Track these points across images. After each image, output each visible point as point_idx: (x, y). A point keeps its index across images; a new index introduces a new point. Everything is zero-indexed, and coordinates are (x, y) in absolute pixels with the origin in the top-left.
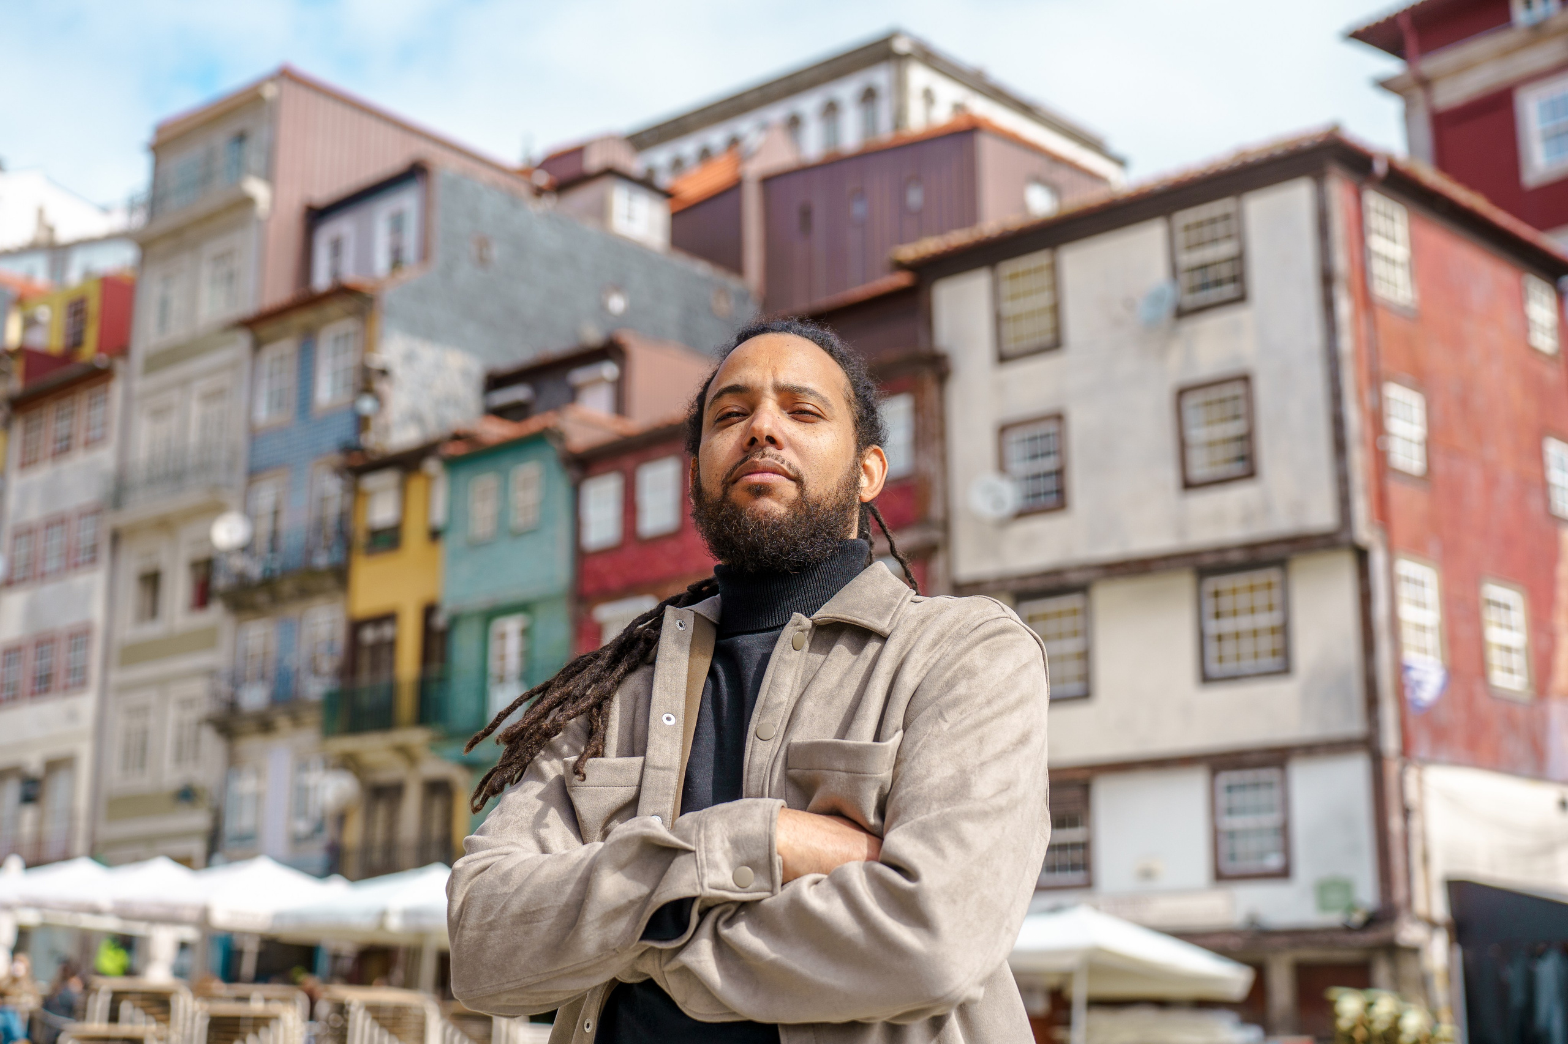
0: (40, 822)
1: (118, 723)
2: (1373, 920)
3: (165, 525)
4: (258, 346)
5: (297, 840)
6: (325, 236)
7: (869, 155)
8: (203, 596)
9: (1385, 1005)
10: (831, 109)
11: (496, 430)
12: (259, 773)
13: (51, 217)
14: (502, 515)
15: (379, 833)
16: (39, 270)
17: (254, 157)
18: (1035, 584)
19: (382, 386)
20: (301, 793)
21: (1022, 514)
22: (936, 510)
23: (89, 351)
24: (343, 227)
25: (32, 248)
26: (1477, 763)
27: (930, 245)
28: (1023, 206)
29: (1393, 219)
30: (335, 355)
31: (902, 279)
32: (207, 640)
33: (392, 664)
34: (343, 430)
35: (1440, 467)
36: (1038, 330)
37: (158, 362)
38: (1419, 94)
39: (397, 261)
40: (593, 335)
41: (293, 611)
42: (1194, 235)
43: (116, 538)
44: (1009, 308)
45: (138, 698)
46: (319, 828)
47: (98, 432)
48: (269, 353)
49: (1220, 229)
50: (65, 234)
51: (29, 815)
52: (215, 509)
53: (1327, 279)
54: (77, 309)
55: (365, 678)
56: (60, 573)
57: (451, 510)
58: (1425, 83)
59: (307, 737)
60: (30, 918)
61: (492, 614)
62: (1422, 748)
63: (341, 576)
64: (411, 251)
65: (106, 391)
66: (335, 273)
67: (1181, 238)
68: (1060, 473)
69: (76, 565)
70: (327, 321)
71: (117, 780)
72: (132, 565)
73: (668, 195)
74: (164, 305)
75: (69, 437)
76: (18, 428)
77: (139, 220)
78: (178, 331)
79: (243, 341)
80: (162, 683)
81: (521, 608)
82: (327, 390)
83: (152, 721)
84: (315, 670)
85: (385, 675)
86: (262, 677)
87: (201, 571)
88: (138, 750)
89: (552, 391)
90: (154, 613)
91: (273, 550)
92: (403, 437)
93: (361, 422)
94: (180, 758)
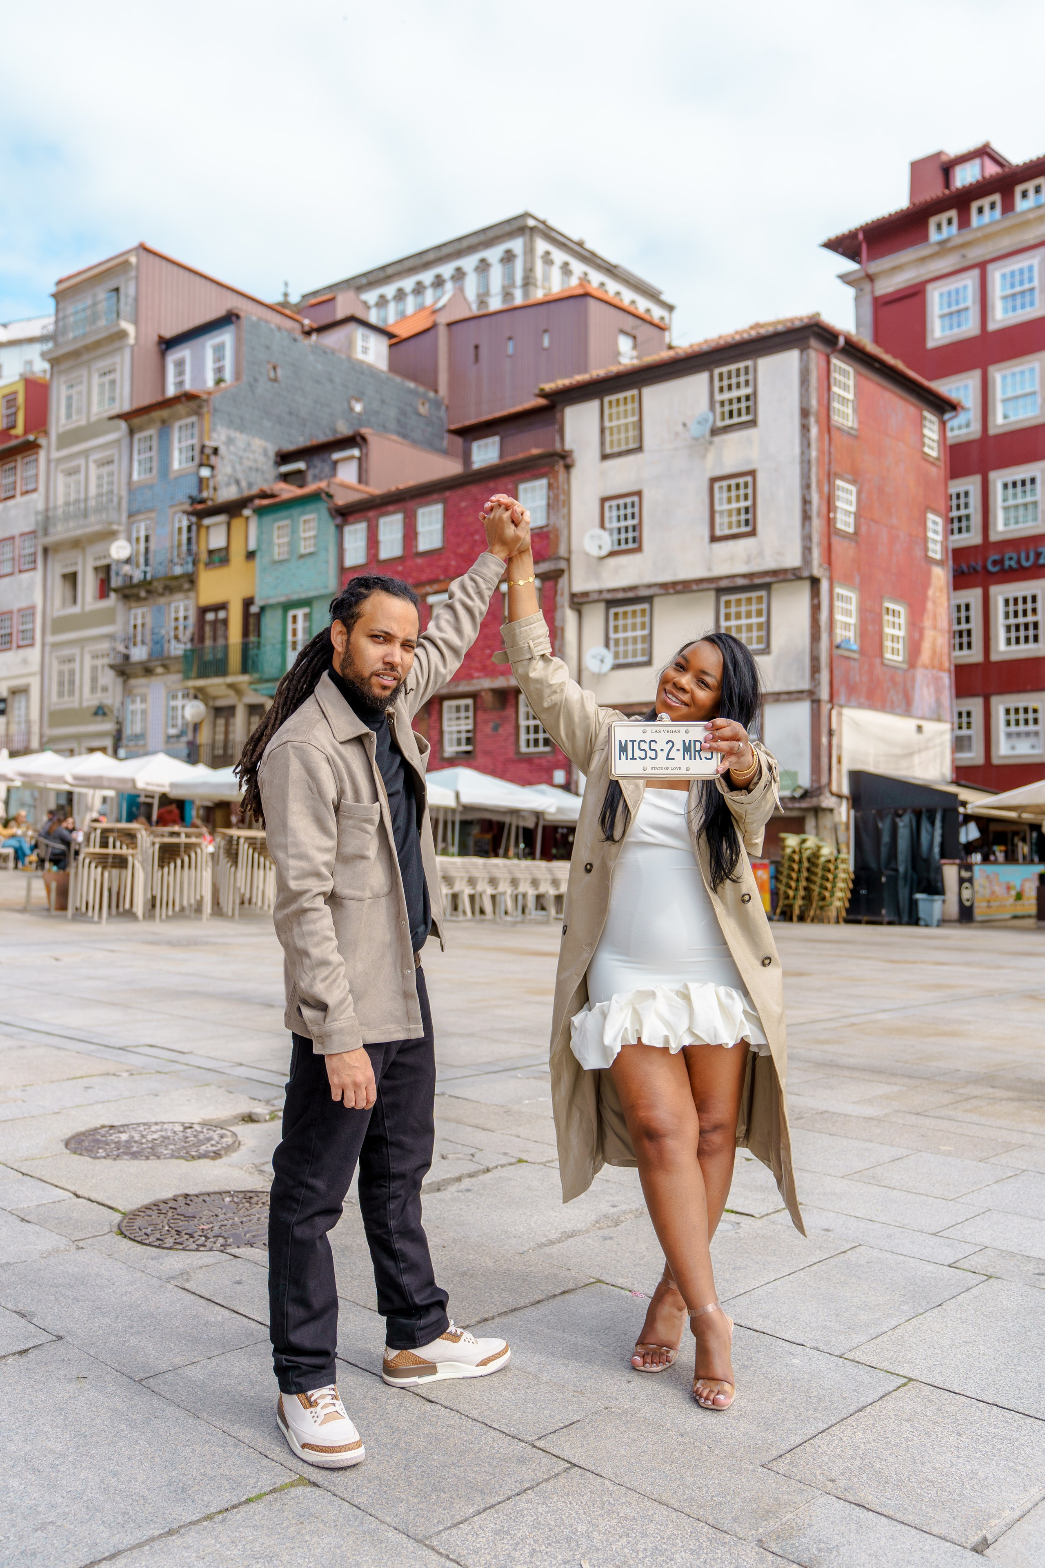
0: (7, 726)
1: (54, 668)
2: (806, 795)
3: (77, 544)
4: (132, 431)
5: (170, 739)
6: (172, 357)
7: (507, 312)
8: (104, 589)
9: (811, 841)
10: (483, 266)
11: (286, 491)
12: (143, 699)
14: (292, 545)
15: (220, 737)
17: (126, 307)
19: (214, 460)
20: (172, 712)
21: (613, 554)
22: (562, 551)
23: (19, 431)
24: (184, 352)
26: (872, 707)
28: (618, 356)
29: (847, 374)
30: (182, 439)
31: (542, 402)
32: (108, 617)
33: (225, 635)
34: (190, 488)
35: (864, 529)
36: (629, 439)
37: (69, 438)
38: (867, 287)
39: (219, 381)
40: (344, 429)
41: (162, 600)
42: (725, 382)
43: (46, 550)
44: (610, 424)
45: (66, 652)
46: (183, 733)
47: (31, 484)
48: (139, 435)
49: (743, 378)
52: (110, 535)
53: (805, 413)
54: (11, 401)
55: (208, 642)
57: (259, 541)
58: (870, 278)
59: (174, 679)
60: (17, 784)
61: (288, 606)
62: (842, 698)
63: (191, 580)
64: (228, 375)
65: (36, 457)
66: (180, 384)
67: (717, 383)
68: (639, 528)
69: (22, 569)
70: (178, 417)
71: (55, 701)
72: (58, 568)
73: (390, 335)
74: (69, 399)
75: (14, 486)
78: (80, 420)
79: (123, 425)
80: (81, 642)
81: (306, 602)
82: (178, 462)
83: (77, 666)
84: (176, 638)
85: (221, 642)
86: (143, 642)
87: (102, 575)
88: (68, 684)
89: (320, 465)
90: (75, 601)
91: (147, 563)
92: (228, 493)
93: (202, 483)
94: (93, 689)
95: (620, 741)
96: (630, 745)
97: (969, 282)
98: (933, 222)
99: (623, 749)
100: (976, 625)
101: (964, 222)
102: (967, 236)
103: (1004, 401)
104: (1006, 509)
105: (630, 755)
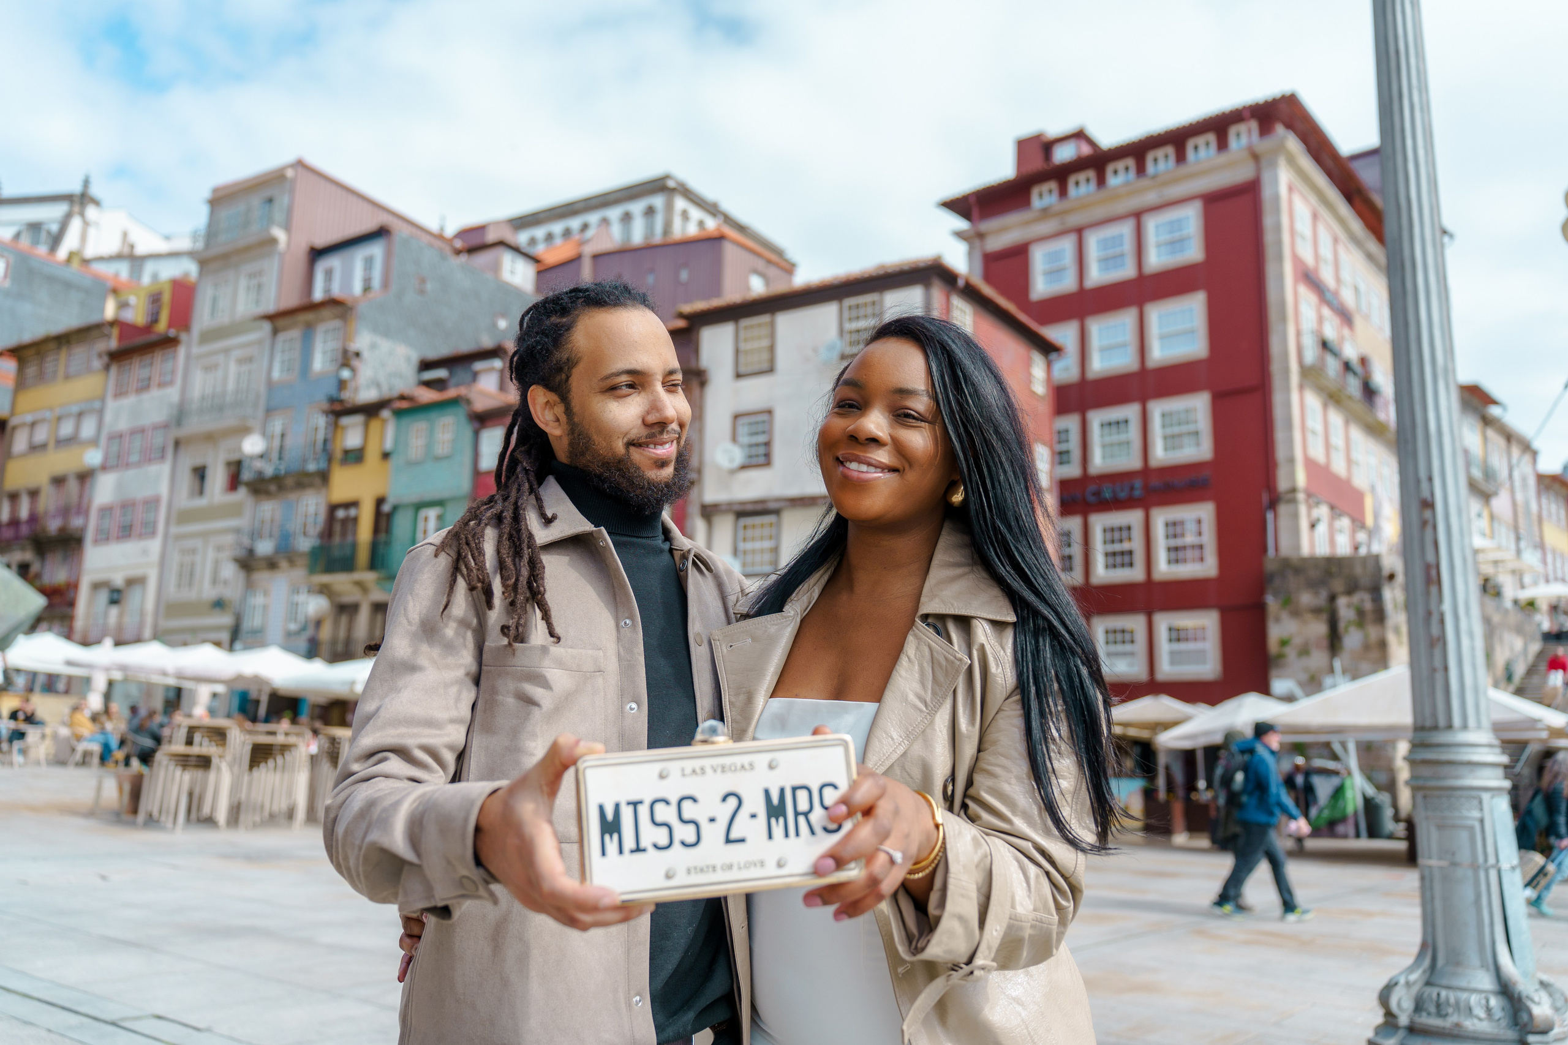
0: (121, 616)
1: (175, 559)
3: (210, 438)
4: (275, 332)
5: (289, 634)
6: (321, 266)
7: (649, 248)
8: (234, 482)
10: (627, 218)
11: (427, 395)
12: (266, 593)
13: (133, 237)
14: (429, 446)
15: (342, 634)
16: (123, 270)
17: (278, 215)
18: (750, 507)
19: (355, 363)
20: (293, 608)
21: (744, 467)
23: (162, 326)
24: (334, 262)
25: (119, 257)
27: (700, 305)
28: (748, 288)
29: (965, 312)
30: (325, 342)
31: (682, 324)
32: (235, 510)
33: (355, 533)
34: (331, 389)
36: (759, 360)
37: (209, 336)
38: (977, 242)
39: (367, 289)
40: (487, 342)
41: (292, 496)
42: (854, 313)
43: (177, 444)
44: (743, 346)
45: (189, 543)
46: (304, 629)
47: (168, 378)
48: (282, 337)
49: (869, 310)
50: (141, 249)
51: (114, 611)
52: (244, 430)
54: (155, 299)
55: (337, 539)
56: (139, 464)
57: (396, 441)
58: (981, 236)
59: (299, 574)
60: (117, 675)
61: (419, 506)
63: (324, 477)
64: (376, 282)
65: (175, 351)
66: (327, 290)
67: (846, 314)
68: (768, 444)
69: (150, 460)
70: (322, 320)
71: (172, 592)
72: (188, 460)
73: (536, 260)
74: (215, 300)
75: (150, 379)
76: (114, 369)
77: (200, 245)
78: (224, 318)
79: (267, 326)
80: (205, 535)
81: (438, 503)
82: (319, 363)
83: (198, 559)
84: (305, 534)
85: (350, 539)
86: (271, 536)
87: (233, 468)
88: (188, 575)
89: (461, 374)
90: (201, 492)
91: (280, 458)
92: (367, 395)
93: (342, 384)
94: (215, 581)
95: (601, 809)
96: (627, 814)
97: (1067, 245)
98: (1035, 192)
99: (610, 827)
100: (1076, 551)
101: (1063, 192)
102: (1065, 204)
103: (1102, 350)
104: (1104, 446)
105: (629, 843)
